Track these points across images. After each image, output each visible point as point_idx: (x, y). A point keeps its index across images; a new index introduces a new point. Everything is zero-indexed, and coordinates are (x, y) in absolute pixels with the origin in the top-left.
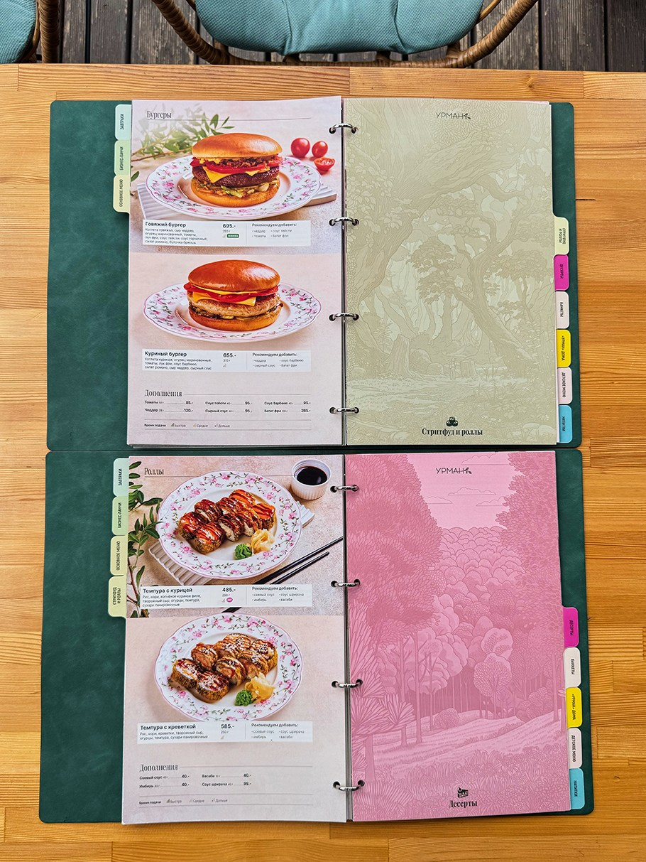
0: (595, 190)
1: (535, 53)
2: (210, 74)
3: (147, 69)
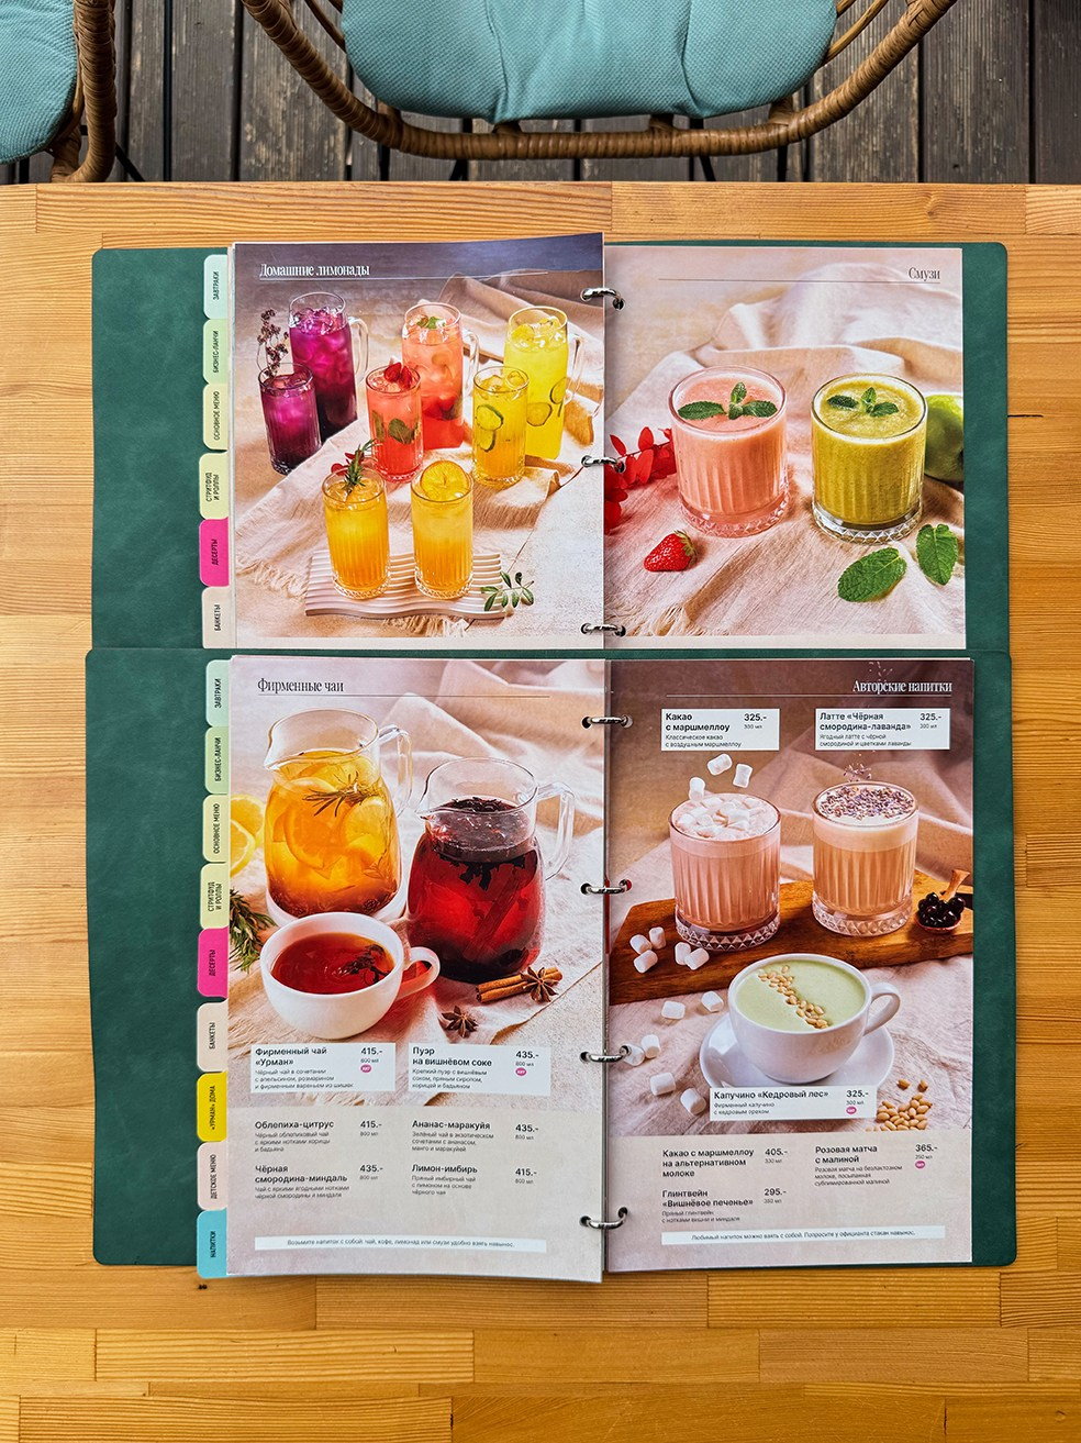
0: (1041, 398)
1: (911, 94)
2: (368, 198)
3: (258, 190)
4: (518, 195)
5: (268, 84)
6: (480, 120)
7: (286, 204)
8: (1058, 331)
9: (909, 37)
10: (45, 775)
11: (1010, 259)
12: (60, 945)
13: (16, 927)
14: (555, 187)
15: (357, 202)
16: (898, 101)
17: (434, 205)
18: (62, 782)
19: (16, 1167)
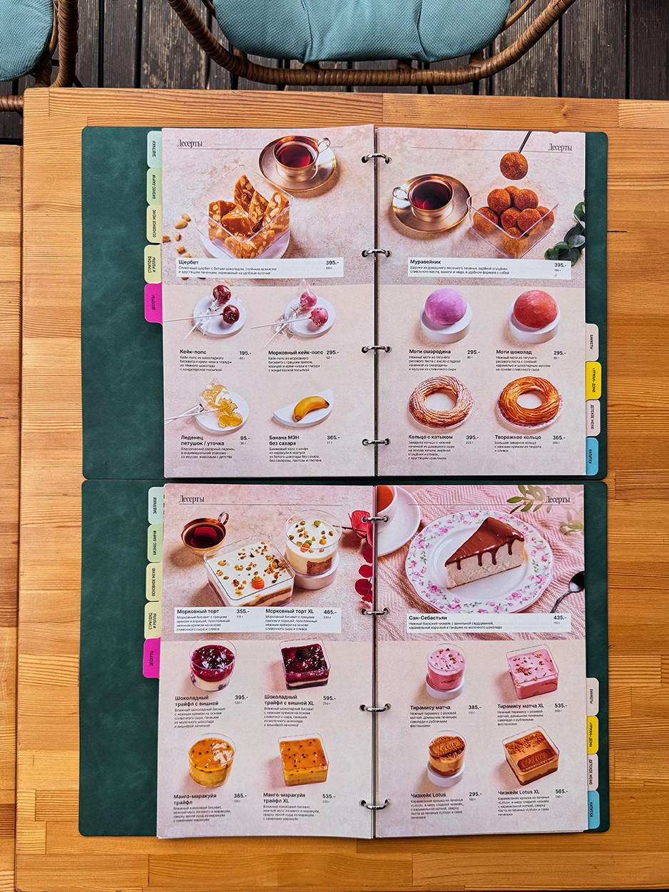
0: (627, 221)
1: (555, 53)
2: (243, 100)
3: (179, 94)
4: (329, 100)
5: (158, 39)
6: (296, 60)
7: (195, 102)
8: (636, 183)
9: (553, 15)
10: (53, 431)
11: (609, 142)
12: (61, 529)
14: (350, 96)
16: (546, 57)
17: (281, 104)
18: (62, 435)
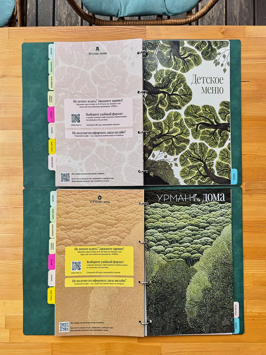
0: (249, 77)
1: (224, 12)
2: (88, 30)
3: (61, 28)
4: (123, 29)
5: (62, 11)
6: (114, 17)
8: (253, 61)
10: (11, 168)
12: (15, 208)
13: (4, 204)
15: (85, 31)
16: (220, 14)
17: (103, 32)
18: (15, 170)
19: (5, 261)
